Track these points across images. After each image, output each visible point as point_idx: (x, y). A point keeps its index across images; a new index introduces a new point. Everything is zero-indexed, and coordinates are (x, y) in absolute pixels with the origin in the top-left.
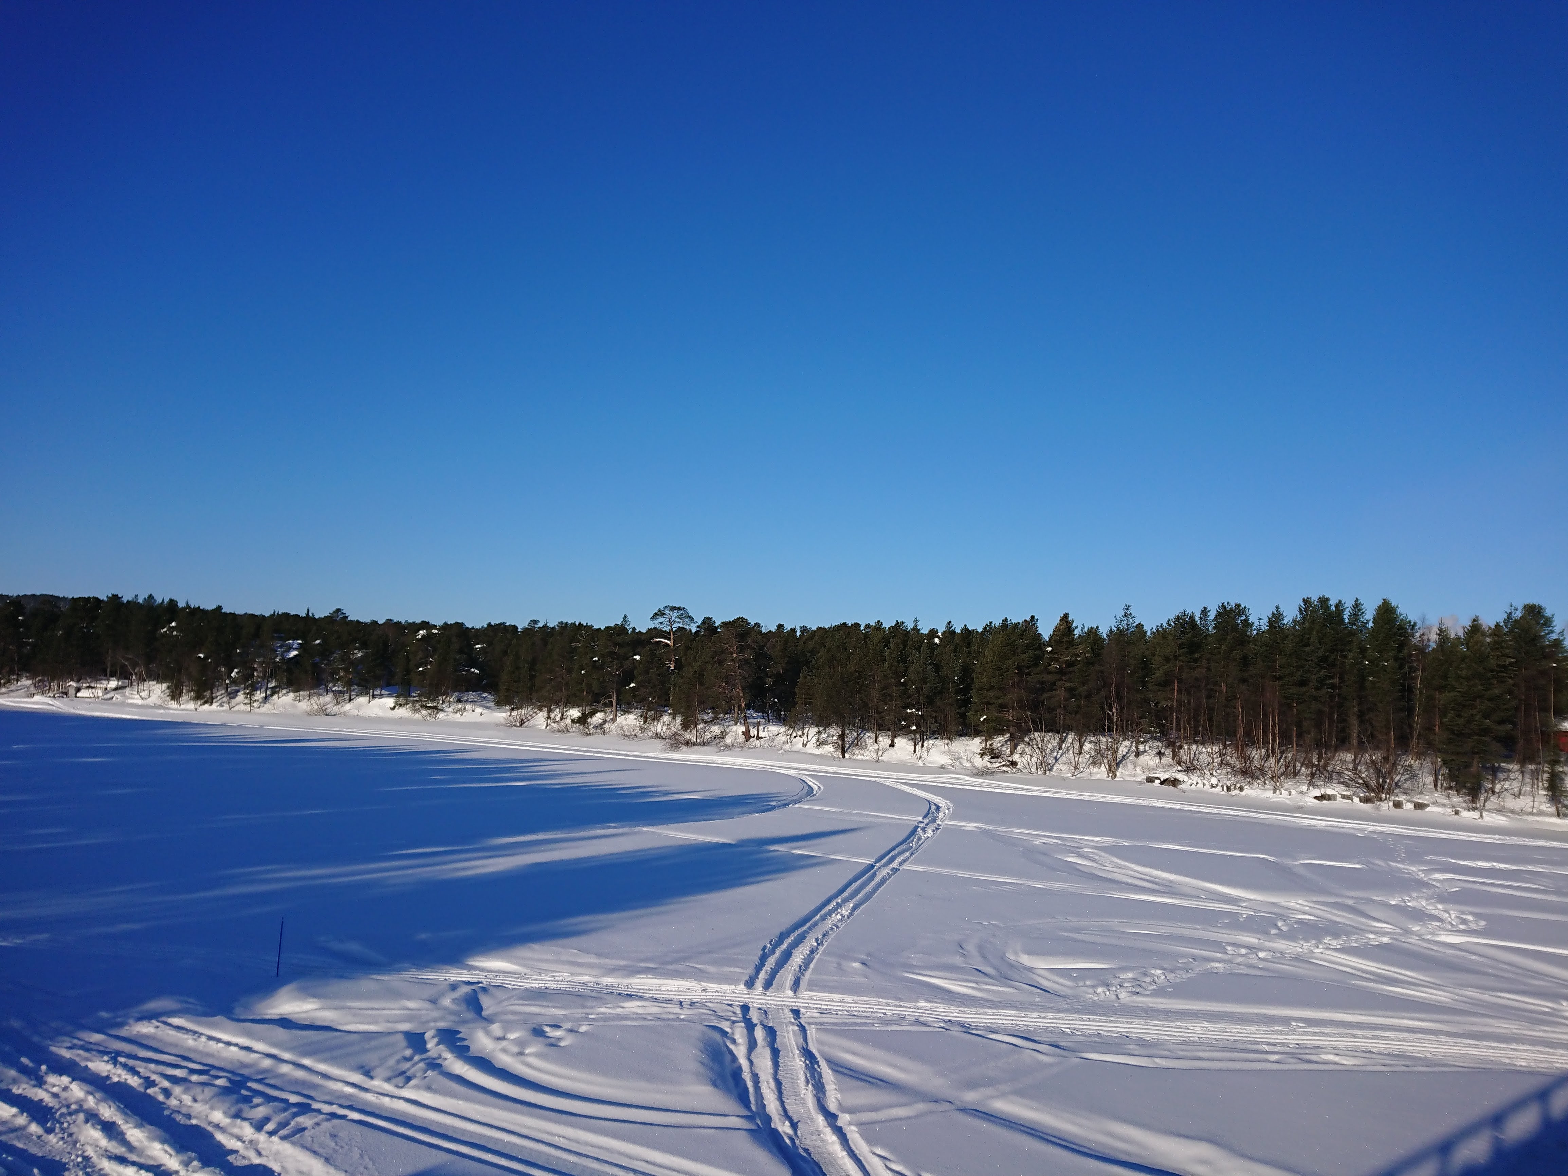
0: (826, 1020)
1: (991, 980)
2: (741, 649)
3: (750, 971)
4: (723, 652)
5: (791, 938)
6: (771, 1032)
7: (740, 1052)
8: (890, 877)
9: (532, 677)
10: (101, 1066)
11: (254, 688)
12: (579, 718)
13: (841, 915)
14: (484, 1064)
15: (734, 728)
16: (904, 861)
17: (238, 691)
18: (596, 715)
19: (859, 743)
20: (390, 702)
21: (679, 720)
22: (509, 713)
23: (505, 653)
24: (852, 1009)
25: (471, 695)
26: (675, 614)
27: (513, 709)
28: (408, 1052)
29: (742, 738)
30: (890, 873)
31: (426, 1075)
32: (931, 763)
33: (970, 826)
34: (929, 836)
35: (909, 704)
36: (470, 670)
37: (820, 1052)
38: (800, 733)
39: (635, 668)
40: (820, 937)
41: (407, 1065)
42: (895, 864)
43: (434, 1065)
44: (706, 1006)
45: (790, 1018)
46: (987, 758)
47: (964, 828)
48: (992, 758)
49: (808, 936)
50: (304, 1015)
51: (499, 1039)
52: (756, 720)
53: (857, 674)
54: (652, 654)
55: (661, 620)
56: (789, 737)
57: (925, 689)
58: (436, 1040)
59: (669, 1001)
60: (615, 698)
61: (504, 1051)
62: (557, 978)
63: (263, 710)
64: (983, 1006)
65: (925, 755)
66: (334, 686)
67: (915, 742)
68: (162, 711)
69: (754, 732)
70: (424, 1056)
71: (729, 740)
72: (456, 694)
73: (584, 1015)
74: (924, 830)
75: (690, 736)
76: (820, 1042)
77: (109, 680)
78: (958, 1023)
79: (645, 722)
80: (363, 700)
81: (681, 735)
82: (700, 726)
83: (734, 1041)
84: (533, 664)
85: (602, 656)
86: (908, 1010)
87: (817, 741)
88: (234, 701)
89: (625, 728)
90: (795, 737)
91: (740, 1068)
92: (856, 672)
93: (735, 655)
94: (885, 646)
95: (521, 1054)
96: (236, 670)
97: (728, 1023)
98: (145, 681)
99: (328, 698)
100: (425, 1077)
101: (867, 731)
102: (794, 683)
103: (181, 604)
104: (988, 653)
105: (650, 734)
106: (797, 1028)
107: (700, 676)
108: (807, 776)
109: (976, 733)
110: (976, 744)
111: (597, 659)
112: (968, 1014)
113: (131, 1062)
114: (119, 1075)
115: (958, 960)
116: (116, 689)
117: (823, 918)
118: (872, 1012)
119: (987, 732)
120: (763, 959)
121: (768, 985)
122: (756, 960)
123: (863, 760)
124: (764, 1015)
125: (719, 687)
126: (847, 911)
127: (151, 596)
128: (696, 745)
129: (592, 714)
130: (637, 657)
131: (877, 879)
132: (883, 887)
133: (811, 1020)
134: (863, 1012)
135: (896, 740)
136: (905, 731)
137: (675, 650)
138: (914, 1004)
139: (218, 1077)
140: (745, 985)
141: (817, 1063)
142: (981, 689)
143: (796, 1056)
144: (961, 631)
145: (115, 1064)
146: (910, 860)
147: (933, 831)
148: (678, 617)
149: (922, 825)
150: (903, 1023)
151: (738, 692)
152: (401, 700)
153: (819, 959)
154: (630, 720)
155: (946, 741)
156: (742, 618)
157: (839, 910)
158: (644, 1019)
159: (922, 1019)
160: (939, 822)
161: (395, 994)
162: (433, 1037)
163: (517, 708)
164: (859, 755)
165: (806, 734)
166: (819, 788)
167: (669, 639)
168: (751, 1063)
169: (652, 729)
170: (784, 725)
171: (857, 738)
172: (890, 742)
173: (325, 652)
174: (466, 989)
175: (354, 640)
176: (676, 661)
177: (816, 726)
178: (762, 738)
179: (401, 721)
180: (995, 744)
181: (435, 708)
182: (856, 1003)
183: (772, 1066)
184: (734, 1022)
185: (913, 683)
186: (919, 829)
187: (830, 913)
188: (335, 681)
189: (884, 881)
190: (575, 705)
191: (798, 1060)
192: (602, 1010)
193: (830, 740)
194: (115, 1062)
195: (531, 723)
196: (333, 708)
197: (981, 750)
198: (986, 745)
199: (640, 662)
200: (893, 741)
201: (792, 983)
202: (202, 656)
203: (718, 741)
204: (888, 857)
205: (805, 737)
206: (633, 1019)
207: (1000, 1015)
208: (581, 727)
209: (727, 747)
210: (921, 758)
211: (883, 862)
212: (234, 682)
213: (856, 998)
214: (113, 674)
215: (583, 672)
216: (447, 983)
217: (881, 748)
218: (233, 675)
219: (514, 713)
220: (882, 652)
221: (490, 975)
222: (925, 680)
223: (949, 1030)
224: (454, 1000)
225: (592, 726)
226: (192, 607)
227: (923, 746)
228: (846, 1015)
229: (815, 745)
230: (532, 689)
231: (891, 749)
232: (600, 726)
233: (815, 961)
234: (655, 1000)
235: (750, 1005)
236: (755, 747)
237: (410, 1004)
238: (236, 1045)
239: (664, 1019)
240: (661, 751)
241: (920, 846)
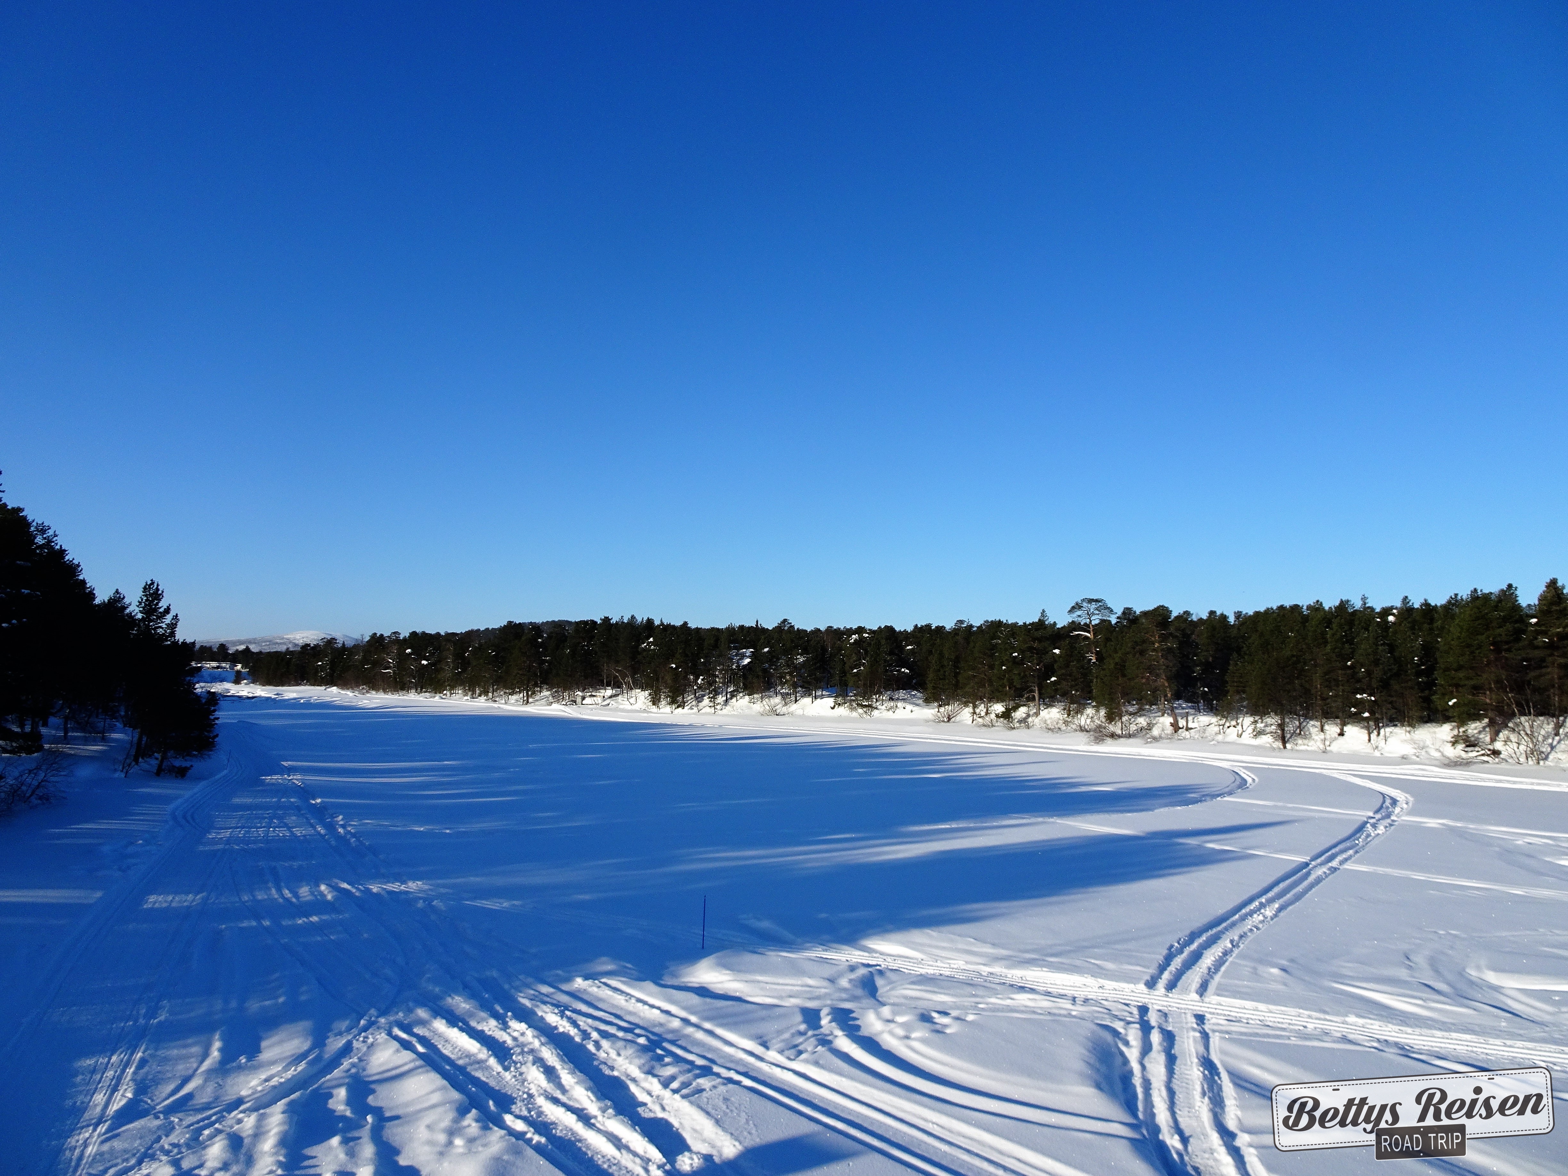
0: (1233, 1029)
1: (1442, 998)
2: (1164, 638)
3: (1152, 970)
4: (1144, 642)
5: (1204, 938)
6: (1169, 1038)
7: (1133, 1054)
8: (1326, 877)
9: (956, 675)
10: (552, 1018)
11: (716, 693)
12: (1003, 712)
13: (1264, 916)
14: (871, 1045)
15: (1161, 719)
16: (1346, 860)
17: (704, 696)
18: (1020, 709)
19: (1302, 733)
20: (830, 701)
21: (1103, 712)
22: (937, 710)
23: (930, 652)
24: (1267, 1018)
25: (902, 693)
26: (1093, 606)
27: (940, 706)
28: (803, 1027)
29: (1170, 730)
30: (1328, 872)
31: (816, 1050)
32: (1390, 753)
33: (1433, 823)
34: (1380, 832)
35: (1358, 689)
36: (900, 670)
37: (1222, 1062)
38: (1234, 723)
39: (1056, 661)
40: (1236, 938)
41: (801, 1039)
42: (1334, 864)
43: (825, 1042)
44: (1100, 1003)
45: (1192, 1023)
46: (1461, 746)
47: (1423, 825)
48: (1467, 746)
49: (1224, 936)
50: (719, 986)
51: (889, 1021)
52: (1185, 711)
53: (1295, 659)
54: (1072, 647)
55: (1079, 613)
56: (1221, 727)
57: (1378, 672)
58: (829, 1017)
59: (1062, 996)
60: (1037, 692)
61: (891, 1033)
62: (952, 966)
63: (725, 711)
64: (1430, 1027)
65: (1382, 743)
66: (782, 689)
67: (1368, 730)
68: (645, 715)
69: (1182, 723)
70: (816, 1032)
71: (1156, 732)
72: (889, 693)
73: (973, 1004)
74: (1374, 826)
75: (1115, 727)
76: (1223, 1052)
77: (605, 689)
78: (1396, 1045)
79: (1069, 715)
80: (807, 700)
81: (1105, 728)
82: (1124, 719)
83: (1127, 1043)
84: (957, 661)
85: (1021, 652)
86: (1335, 1025)
87: (1254, 731)
88: (701, 705)
89: (1048, 722)
90: (1229, 727)
91: (1131, 1073)
92: (1293, 656)
93: (1157, 645)
94: (1327, 627)
95: (907, 1037)
96: (701, 677)
97: (1122, 1023)
98: (632, 689)
99: (777, 700)
100: (816, 1052)
101: (1311, 719)
102: (1224, 670)
103: (657, 622)
104: (1454, 630)
105: (1074, 727)
106: (1198, 1034)
107: (1121, 668)
108: (1241, 768)
109: (1446, 719)
110: (1445, 731)
111: (1016, 654)
112: (1410, 1034)
113: (574, 1016)
114: (564, 1027)
115: (1403, 973)
116: (611, 697)
117: (1243, 918)
118: (1289, 1024)
119: (1459, 717)
120: (1169, 959)
121: (1171, 986)
122: (1160, 958)
123: (1307, 751)
124: (1164, 1018)
125: (1142, 678)
126: (1271, 911)
127: (633, 617)
128: (1122, 737)
129: (1015, 708)
130: (1057, 651)
131: (1311, 878)
132: (1316, 887)
133: (1215, 1028)
134: (1279, 1023)
135: (1345, 729)
136: (1356, 718)
137: (1096, 643)
138: (1343, 1018)
139: (639, 1036)
140: (1145, 984)
141: (1218, 1074)
142: (1447, 669)
143: (1194, 1065)
144: (1421, 606)
145: (562, 1017)
146: (1353, 859)
147: (1386, 827)
148: (1097, 609)
149: (1372, 821)
150: (1325, 1038)
151: (1163, 681)
152: (840, 700)
153: (1232, 963)
154: (1053, 714)
155: (1408, 729)
156: (1162, 606)
157: (1262, 911)
158: (1034, 1012)
159: (1351, 1037)
160: (1393, 818)
161: (796, 970)
162: (828, 1015)
163: (945, 705)
164: (1301, 745)
165: (1240, 724)
166: (1254, 780)
167: (1089, 632)
168: (1143, 1067)
169: (1076, 722)
170: (1216, 715)
171: (1299, 727)
172: (1339, 731)
173: (772, 658)
174: (862, 971)
175: (796, 647)
176: (1097, 653)
177: (1251, 715)
178: (1192, 729)
179: (840, 719)
180: (1470, 731)
181: (870, 706)
182: (1271, 1012)
183: (1165, 1074)
184: (1129, 1023)
185: (1362, 666)
186: (1368, 825)
187: (1251, 914)
188: (782, 684)
189: (1319, 880)
190: (999, 700)
191: (1195, 1069)
192: (993, 1000)
193: (1268, 729)
194: (562, 1015)
195: (958, 718)
196: (781, 709)
197: (1452, 738)
198: (1459, 732)
199: (1059, 656)
200: (1342, 730)
201: (1198, 985)
202: (674, 666)
203: (1144, 732)
204: (1327, 854)
205: (1239, 727)
206: (1022, 1012)
207: (1452, 1039)
208: (1005, 722)
209: (1155, 739)
210: (1377, 747)
211: (1319, 861)
212: (700, 688)
213: (1273, 1007)
214: (608, 685)
215: (1004, 668)
216: (847, 963)
217: (1328, 737)
218: (699, 681)
219: (942, 709)
220: (1324, 634)
221: (889, 959)
222: (1376, 662)
223: (1382, 1051)
224: (851, 981)
225: (1016, 720)
226: (665, 624)
227: (1379, 734)
228: (1258, 1024)
229: (1252, 735)
230: (957, 686)
231: (1341, 737)
232: (1024, 721)
233: (1227, 964)
234: (1048, 994)
235: (1150, 1006)
236: (1185, 739)
237: (811, 982)
238: (659, 1008)
239: (1055, 1015)
240: (1086, 744)
241: (1367, 844)
